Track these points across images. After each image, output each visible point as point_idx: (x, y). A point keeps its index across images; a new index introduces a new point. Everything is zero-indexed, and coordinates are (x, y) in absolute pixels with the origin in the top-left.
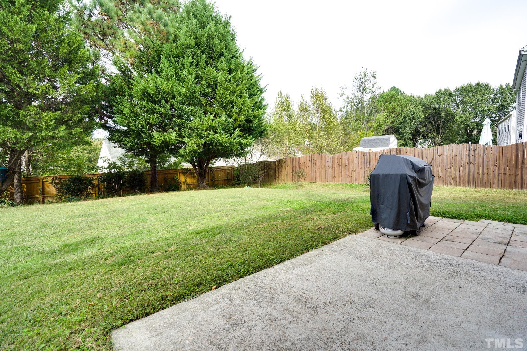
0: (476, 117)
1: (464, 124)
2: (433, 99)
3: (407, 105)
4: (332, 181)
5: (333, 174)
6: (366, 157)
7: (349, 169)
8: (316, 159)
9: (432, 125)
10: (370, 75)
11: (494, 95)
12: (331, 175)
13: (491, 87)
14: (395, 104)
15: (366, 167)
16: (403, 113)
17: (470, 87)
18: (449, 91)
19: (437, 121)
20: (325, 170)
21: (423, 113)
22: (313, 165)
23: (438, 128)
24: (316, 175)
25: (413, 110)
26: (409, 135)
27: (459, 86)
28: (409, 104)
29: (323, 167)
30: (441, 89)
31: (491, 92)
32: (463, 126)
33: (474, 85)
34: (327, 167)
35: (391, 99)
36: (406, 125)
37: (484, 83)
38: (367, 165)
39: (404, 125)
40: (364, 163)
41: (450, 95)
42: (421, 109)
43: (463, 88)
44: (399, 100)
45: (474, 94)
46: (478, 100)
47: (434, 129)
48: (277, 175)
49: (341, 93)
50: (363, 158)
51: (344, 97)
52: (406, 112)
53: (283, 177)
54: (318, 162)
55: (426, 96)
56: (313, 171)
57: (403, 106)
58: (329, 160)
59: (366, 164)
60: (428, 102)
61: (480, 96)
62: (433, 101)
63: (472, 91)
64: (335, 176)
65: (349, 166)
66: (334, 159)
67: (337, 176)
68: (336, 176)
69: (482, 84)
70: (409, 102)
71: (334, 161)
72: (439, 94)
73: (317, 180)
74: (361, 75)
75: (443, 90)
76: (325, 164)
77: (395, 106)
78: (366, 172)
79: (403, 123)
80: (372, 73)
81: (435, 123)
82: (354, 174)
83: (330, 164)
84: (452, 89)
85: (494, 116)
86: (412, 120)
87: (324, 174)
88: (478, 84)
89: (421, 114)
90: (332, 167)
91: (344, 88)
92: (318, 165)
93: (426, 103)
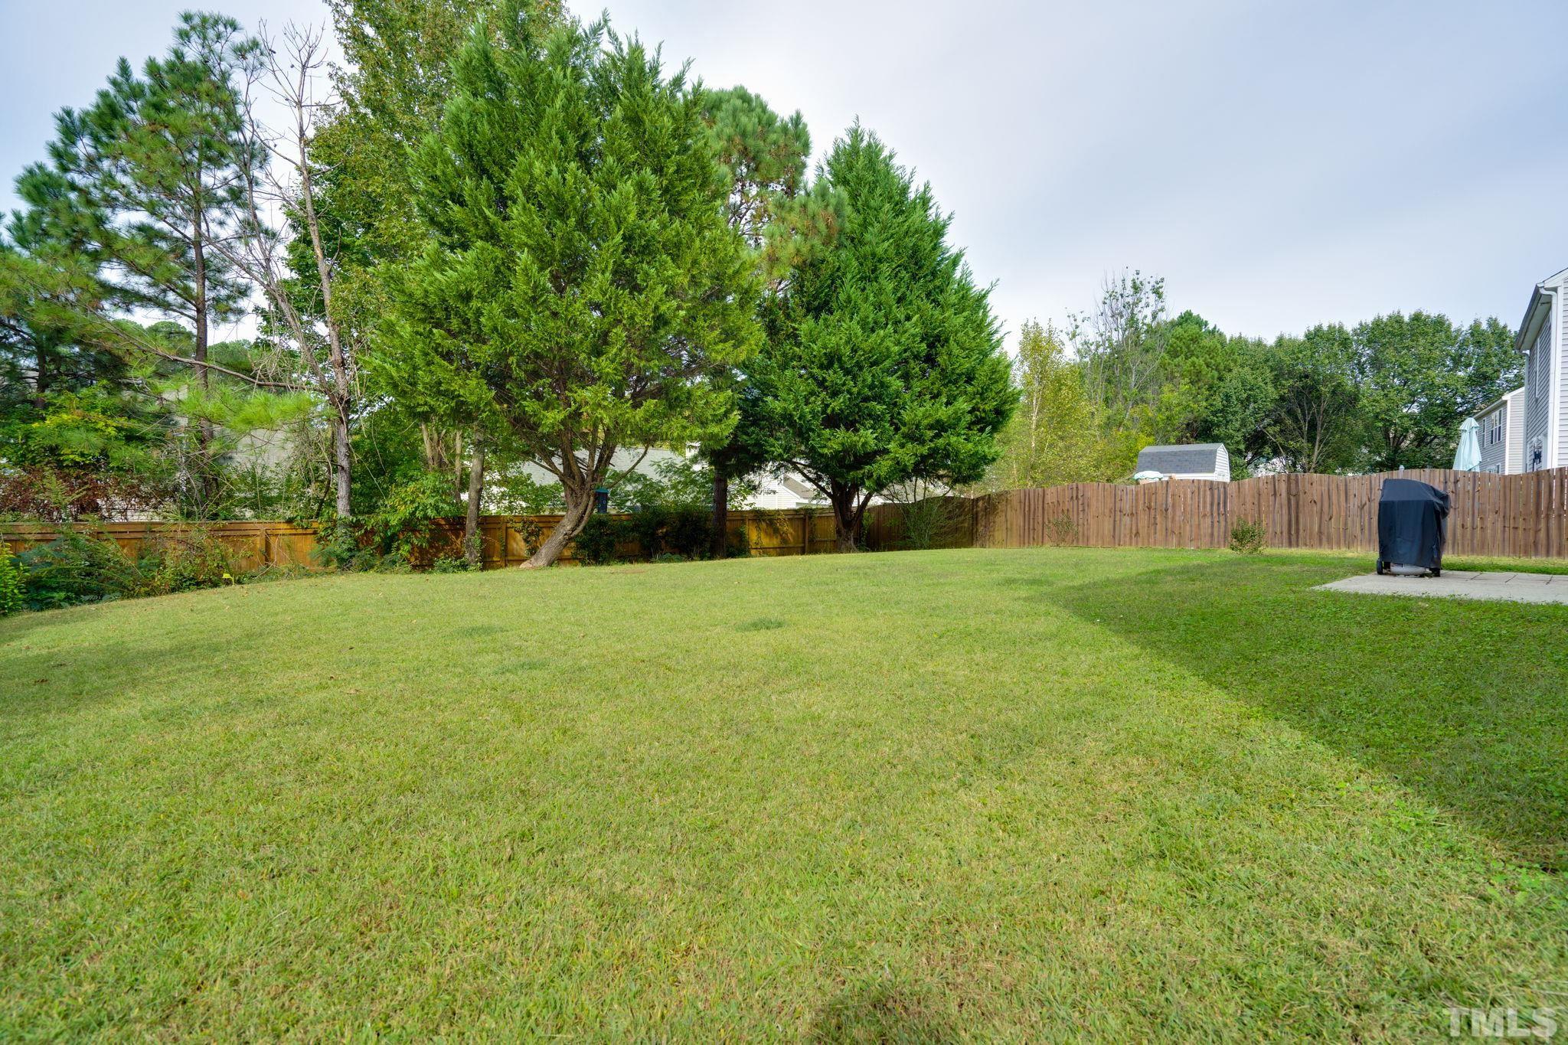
0: (1413, 402)
1: (1382, 420)
2: (1301, 352)
3: (1232, 364)
4: (1131, 545)
5: (1134, 528)
6: (1216, 492)
7: (1173, 518)
8: (1089, 494)
9: (1296, 420)
10: (1148, 288)
11: (1460, 347)
12: (1128, 531)
13: (1449, 325)
14: (1201, 361)
15: (1215, 514)
16: (1221, 384)
17: (1396, 326)
18: (1341, 330)
19: (1309, 409)
20: (1112, 520)
21: (1276, 387)
22: (1081, 508)
23: (1313, 426)
24: (1088, 529)
25: (1249, 378)
26: (1238, 443)
27: (1369, 320)
28: (1235, 361)
29: (1107, 511)
30: (1320, 327)
31: (1451, 338)
32: (1380, 424)
33: (1406, 319)
34: (1118, 513)
35: (1188, 347)
36: (1230, 417)
37: (1432, 315)
38: (1219, 509)
39: (1225, 417)
40: (1212, 505)
41: (1345, 342)
42: (1269, 375)
43: (1377, 323)
44: (1210, 351)
45: (1408, 342)
46: (1420, 359)
47: (1300, 428)
48: (981, 529)
49: (1071, 329)
50: (1208, 493)
51: (1078, 340)
52: (1232, 384)
53: (999, 535)
54: (1094, 502)
55: (1280, 342)
56: (1081, 522)
57: (1222, 367)
58: (1124, 497)
59: (1215, 507)
60: (1287, 360)
61: (1425, 349)
62: (1300, 355)
63: (1402, 335)
64: (1137, 533)
65: (1174, 511)
66: (1137, 495)
67: (1143, 532)
68: (1140, 531)
69: (1428, 317)
70: (1236, 356)
71: (1137, 500)
72: (1315, 337)
73: (1092, 541)
74: (1124, 289)
75: (1325, 328)
76: (1112, 505)
77: (1200, 366)
78: (1216, 524)
79: (1222, 411)
80: (1153, 283)
81: (1304, 415)
82: (1188, 528)
83: (1127, 508)
84: (1350, 326)
85: (1459, 400)
86: (1245, 403)
87: (1111, 527)
88: (1417, 318)
89: (1270, 388)
90: (1132, 514)
91: (1079, 318)
92: (1093, 508)
93: (1281, 361)
